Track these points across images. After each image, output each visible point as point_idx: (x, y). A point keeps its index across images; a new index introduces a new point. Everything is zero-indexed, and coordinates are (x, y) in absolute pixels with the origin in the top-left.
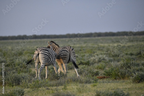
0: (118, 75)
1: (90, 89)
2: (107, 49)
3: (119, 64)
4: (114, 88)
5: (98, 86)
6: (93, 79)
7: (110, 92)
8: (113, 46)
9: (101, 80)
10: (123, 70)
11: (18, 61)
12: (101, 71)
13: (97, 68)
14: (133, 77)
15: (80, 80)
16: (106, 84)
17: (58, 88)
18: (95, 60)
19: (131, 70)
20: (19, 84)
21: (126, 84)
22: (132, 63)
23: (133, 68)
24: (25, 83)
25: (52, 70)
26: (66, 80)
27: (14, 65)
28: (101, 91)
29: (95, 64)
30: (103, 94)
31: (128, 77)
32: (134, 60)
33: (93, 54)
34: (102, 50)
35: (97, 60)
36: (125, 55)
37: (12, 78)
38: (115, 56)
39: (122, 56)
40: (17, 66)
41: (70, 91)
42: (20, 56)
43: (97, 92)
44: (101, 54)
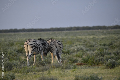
0: (93, 63)
1: (70, 74)
2: (84, 41)
3: (94, 53)
4: (90, 73)
5: (76, 71)
6: (73, 65)
7: (87, 77)
8: (89, 38)
9: (79, 67)
10: (98, 58)
11: (10, 51)
12: (80, 59)
13: (76, 56)
14: (106, 63)
15: (62, 66)
16: (83, 70)
17: (43, 73)
18: (74, 49)
19: (104, 58)
20: (10, 70)
21: (100, 70)
22: (105, 52)
23: (106, 56)
24: (16, 69)
25: (38, 58)
26: (50, 67)
27: (7, 54)
28: (79, 75)
29: (74, 53)
30: (81, 78)
31: (102, 64)
32: (107, 50)
33: (72, 45)
34: (80, 41)
35: (75, 49)
36: (99, 45)
37: (5, 65)
38: (91, 47)
39: (97, 47)
40: (9, 55)
41: (54, 75)
42: (12, 46)
43: (76, 76)
44: (80, 45)
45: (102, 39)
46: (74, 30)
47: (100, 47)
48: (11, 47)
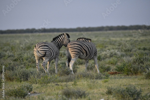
0: (130, 71)
1: (101, 85)
2: (119, 44)
3: (132, 60)
4: (126, 84)
5: (109, 82)
6: (104, 75)
7: (122, 89)
8: (125, 40)
9: (113, 76)
10: (136, 66)
11: (26, 56)
12: (113, 66)
13: (109, 63)
14: (146, 72)
15: (91, 75)
16: (117, 80)
17: (67, 84)
18: (106, 55)
19: (144, 65)
20: (27, 80)
21: (139, 80)
22: (145, 58)
23: (146, 63)
24: (33, 78)
25: (61, 65)
26: (76, 76)
27: (22, 59)
28: (112, 87)
29: (106, 59)
30: (115, 91)
31: (141, 73)
32: (148, 55)
33: (104, 49)
34: (114, 44)
35: (108, 55)
36: (138, 50)
37: (21, 73)
38: (127, 51)
39: (135, 51)
40: (25, 61)
41: (81, 87)
42: (29, 51)
43: (108, 88)
44: (113, 49)
45: (142, 41)
46: (106, 30)
47: (138, 51)
48: (27, 52)
